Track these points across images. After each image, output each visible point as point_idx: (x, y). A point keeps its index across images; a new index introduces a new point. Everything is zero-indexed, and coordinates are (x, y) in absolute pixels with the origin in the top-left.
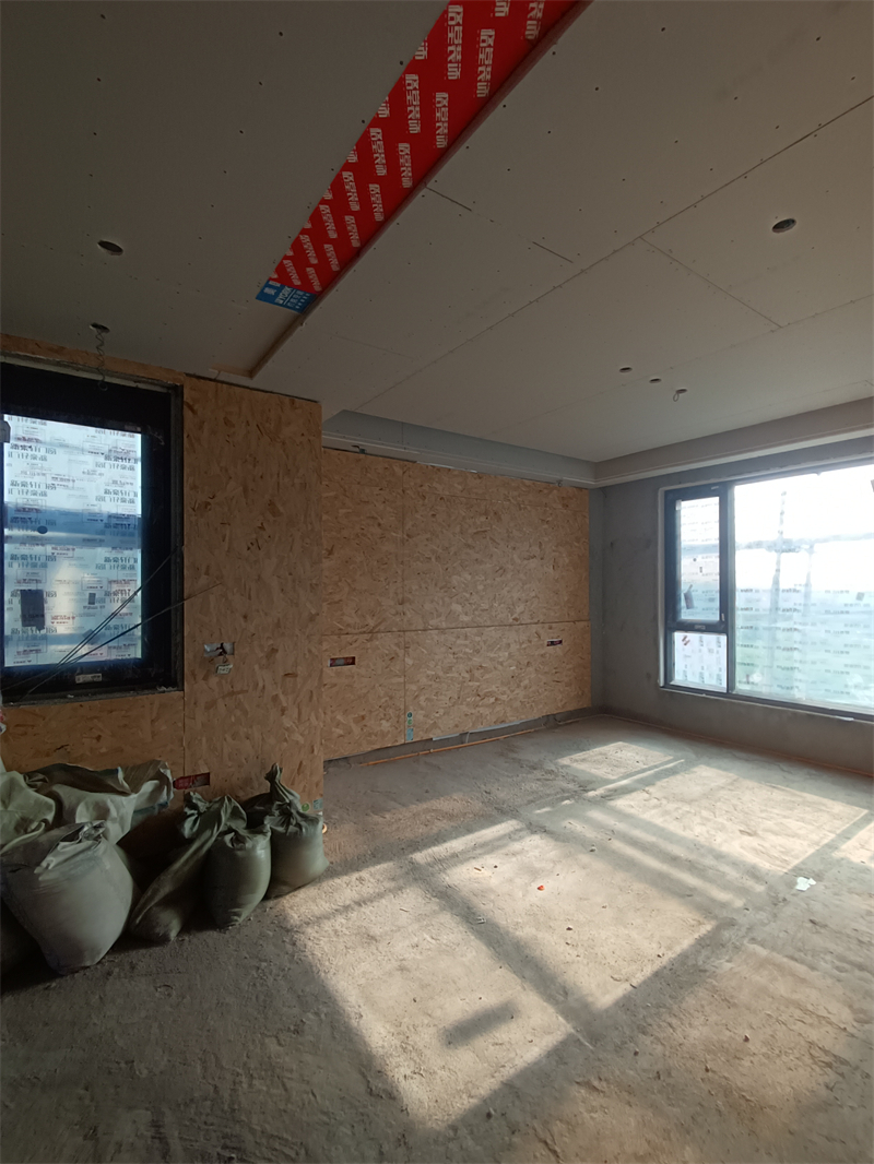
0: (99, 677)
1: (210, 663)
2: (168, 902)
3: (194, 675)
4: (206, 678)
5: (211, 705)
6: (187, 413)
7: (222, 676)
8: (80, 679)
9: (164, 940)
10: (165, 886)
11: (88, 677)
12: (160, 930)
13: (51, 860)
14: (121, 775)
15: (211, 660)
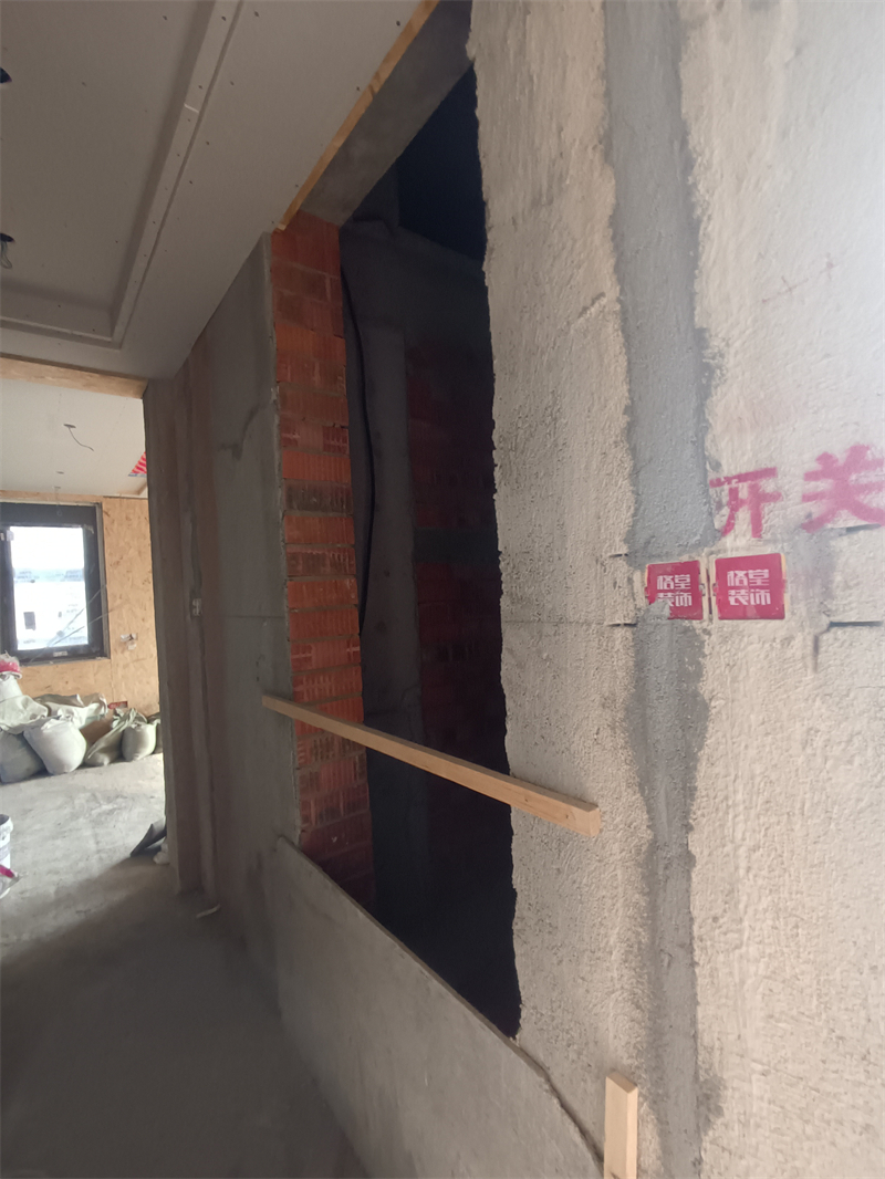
0: (66, 654)
1: (124, 645)
2: (104, 751)
3: (116, 650)
4: (122, 652)
5: (126, 666)
6: (105, 517)
7: (131, 651)
8: (56, 654)
9: (101, 765)
10: (102, 744)
11: (60, 654)
12: (100, 761)
13: (48, 725)
14: (78, 698)
15: (125, 643)
